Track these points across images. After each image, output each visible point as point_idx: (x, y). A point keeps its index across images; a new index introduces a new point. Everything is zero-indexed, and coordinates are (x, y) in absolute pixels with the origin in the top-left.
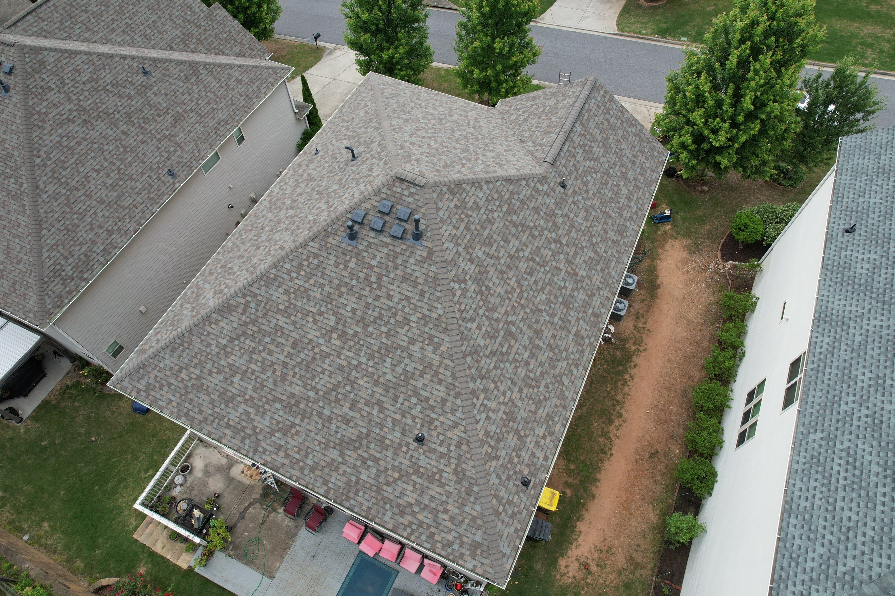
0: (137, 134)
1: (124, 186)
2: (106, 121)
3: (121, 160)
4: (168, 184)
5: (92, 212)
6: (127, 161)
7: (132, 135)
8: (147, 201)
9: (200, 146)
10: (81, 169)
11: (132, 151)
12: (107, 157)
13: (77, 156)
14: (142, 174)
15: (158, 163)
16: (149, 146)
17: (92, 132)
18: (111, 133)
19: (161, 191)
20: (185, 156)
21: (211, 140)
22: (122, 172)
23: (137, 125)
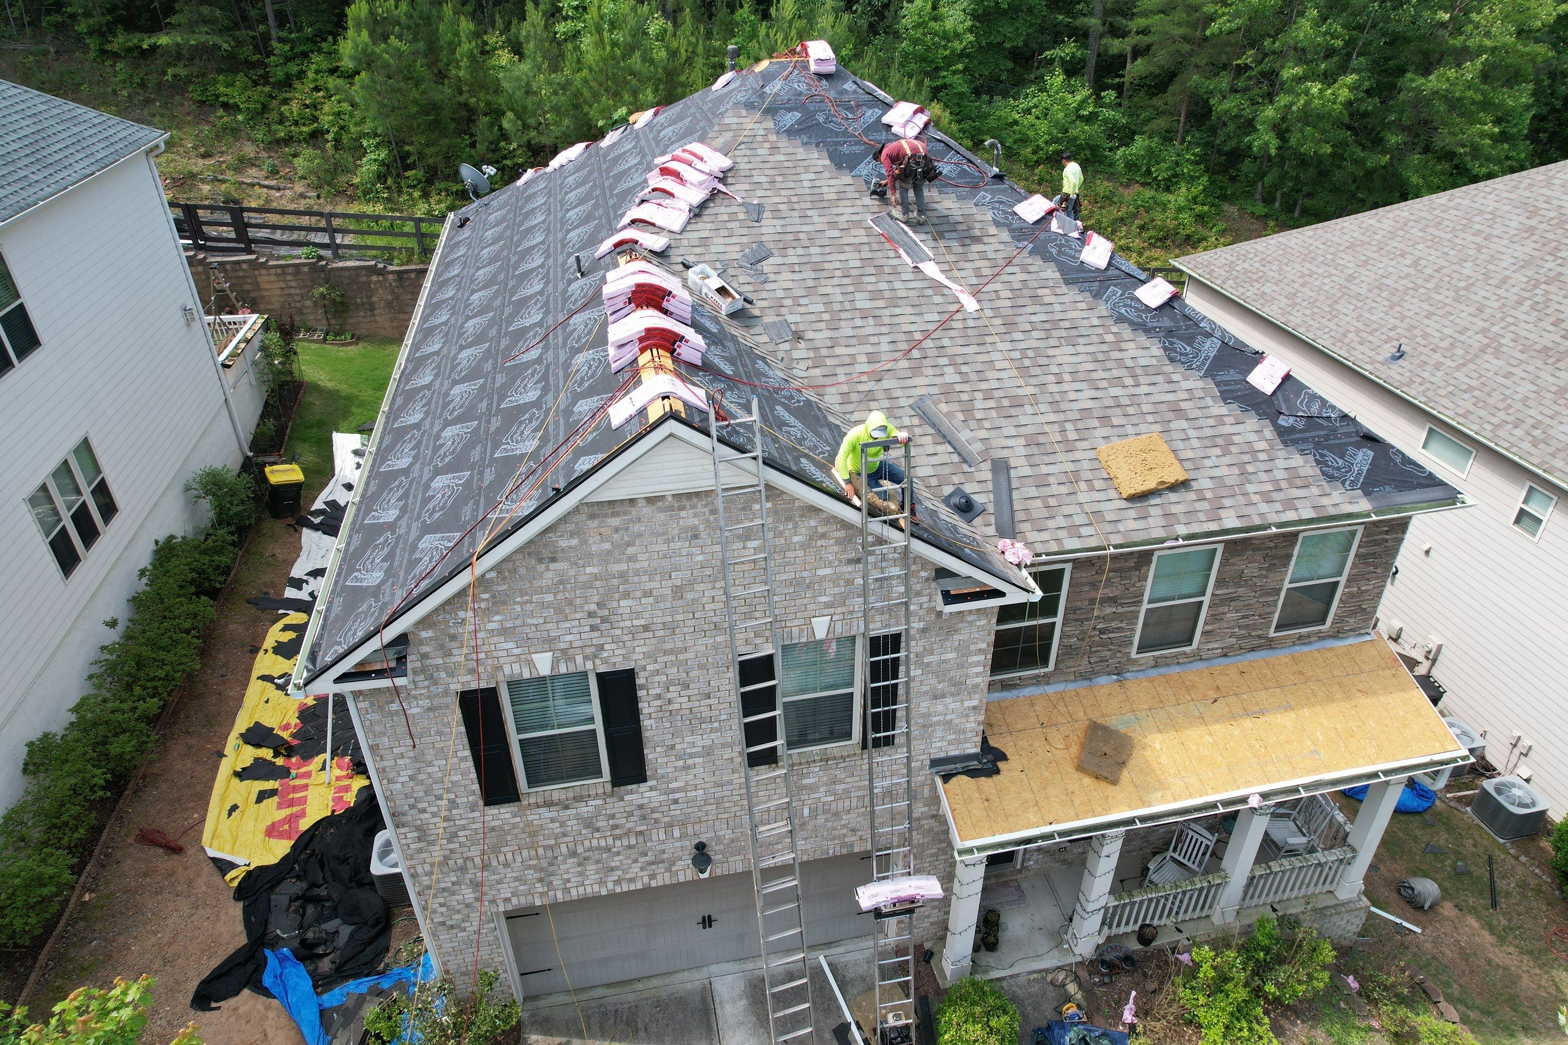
0: (1500, 297)
1: (1379, 299)
2: (1535, 253)
3: (1437, 288)
4: (1372, 354)
5: (1334, 272)
6: (1435, 296)
7: (1499, 292)
8: (1341, 330)
9: (1466, 396)
10: (1420, 247)
11: (1457, 299)
12: (1445, 271)
13: (1449, 236)
14: (1403, 318)
15: (1425, 335)
16: (1471, 319)
17: (1505, 242)
18: (1503, 264)
19: (1359, 347)
20: (1440, 374)
21: (1483, 413)
22: (1411, 292)
23: (1527, 295)
